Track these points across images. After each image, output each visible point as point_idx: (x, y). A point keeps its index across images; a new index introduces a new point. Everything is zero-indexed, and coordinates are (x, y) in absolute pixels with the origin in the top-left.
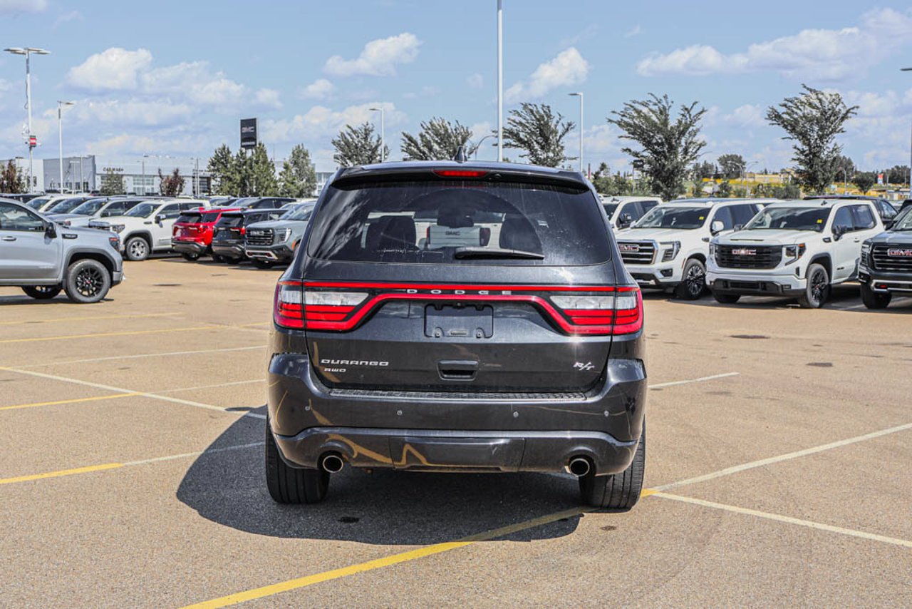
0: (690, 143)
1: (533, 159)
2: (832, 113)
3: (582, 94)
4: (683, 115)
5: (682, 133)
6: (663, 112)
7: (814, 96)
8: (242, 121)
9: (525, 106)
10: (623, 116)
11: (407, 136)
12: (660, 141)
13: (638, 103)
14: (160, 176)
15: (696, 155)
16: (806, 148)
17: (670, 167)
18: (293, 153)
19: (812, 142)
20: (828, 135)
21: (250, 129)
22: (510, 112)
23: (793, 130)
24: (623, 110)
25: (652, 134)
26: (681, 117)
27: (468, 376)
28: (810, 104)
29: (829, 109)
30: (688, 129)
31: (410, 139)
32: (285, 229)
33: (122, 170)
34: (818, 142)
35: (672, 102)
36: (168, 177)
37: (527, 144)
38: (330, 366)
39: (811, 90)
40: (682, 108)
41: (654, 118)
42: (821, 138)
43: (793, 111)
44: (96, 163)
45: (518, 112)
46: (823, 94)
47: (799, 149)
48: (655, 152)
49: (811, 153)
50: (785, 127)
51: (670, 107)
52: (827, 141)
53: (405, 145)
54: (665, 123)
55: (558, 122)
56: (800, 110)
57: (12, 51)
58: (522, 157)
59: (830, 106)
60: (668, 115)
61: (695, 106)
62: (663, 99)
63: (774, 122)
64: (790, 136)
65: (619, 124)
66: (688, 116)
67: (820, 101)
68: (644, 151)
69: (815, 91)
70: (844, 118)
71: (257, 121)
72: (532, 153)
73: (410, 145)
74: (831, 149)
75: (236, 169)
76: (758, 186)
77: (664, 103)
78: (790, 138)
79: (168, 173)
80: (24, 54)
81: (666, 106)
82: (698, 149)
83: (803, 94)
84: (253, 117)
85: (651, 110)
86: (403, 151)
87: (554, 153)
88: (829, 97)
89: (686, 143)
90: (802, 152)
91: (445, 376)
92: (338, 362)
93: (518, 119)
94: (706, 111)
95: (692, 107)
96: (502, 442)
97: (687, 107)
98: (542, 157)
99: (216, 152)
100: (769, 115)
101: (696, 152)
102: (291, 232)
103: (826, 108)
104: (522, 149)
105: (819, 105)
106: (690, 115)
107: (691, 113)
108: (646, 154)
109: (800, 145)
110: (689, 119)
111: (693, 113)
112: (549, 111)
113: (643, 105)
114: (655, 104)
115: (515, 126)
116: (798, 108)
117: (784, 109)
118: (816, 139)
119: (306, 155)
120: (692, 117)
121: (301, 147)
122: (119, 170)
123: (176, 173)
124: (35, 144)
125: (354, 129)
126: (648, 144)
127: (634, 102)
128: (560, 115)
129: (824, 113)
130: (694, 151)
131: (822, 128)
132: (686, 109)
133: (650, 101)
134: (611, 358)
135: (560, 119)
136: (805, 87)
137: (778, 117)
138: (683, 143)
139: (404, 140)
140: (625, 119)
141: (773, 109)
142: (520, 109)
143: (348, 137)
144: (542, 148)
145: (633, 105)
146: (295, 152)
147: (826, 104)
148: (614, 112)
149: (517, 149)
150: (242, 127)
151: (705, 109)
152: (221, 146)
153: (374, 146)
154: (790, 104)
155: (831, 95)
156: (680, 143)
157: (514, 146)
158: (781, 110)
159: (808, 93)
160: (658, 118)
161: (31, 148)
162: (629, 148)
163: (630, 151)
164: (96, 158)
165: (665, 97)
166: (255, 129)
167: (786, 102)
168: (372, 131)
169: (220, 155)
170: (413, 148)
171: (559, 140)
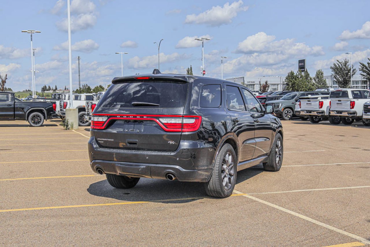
8: (299, 61)
11: (361, 64)
14: (260, 84)
18: (317, 72)
21: (302, 64)
31: (363, 65)
32: (279, 103)
33: (254, 82)
36: (263, 84)
44: (245, 80)
53: (361, 68)
57: (197, 39)
71: (305, 60)
73: (363, 68)
75: (290, 80)
79: (263, 83)
80: (202, 40)
84: (304, 59)
86: (360, 70)
91: (129, 144)
92: (101, 139)
96: (142, 167)
99: (288, 74)
102: (282, 105)
119: (322, 74)
121: (320, 71)
122: (253, 82)
123: (266, 83)
124: (205, 73)
125: (340, 62)
134: (182, 140)
139: (360, 66)
143: (338, 66)
146: (318, 72)
150: (299, 63)
152: (290, 71)
153: (349, 69)
161: (203, 75)
164: (245, 78)
166: (304, 64)
168: (348, 62)
169: (290, 75)
170: (365, 69)
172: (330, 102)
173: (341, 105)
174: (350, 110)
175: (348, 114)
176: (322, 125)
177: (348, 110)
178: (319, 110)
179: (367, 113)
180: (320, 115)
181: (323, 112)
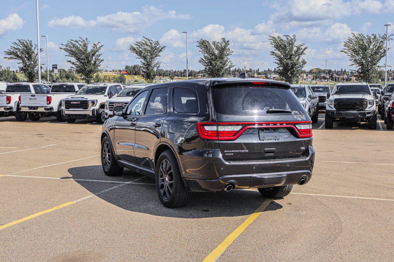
0: (97, 59)
1: (24, 64)
2: (155, 48)
3: (47, 36)
4: (94, 47)
5: (93, 55)
6: (85, 45)
7: (148, 41)
9: (20, 41)
10: (67, 46)
12: (83, 58)
13: (73, 41)
15: (99, 64)
16: (146, 62)
17: (89, 69)
19: (148, 60)
20: (154, 57)
22: (13, 43)
23: (140, 55)
24: (66, 44)
25: (80, 55)
26: (93, 48)
27: (272, 154)
28: (147, 45)
29: (154, 47)
30: (95, 53)
34: (150, 60)
35: (89, 42)
37: (21, 58)
38: (228, 153)
39: (147, 39)
40: (93, 44)
41: (81, 48)
42: (151, 58)
43: (140, 47)
45: (16, 43)
46: (152, 41)
47: (142, 62)
48: (81, 62)
49: (147, 64)
50: (137, 53)
51: (88, 43)
52: (154, 60)
54: (86, 50)
55: (35, 48)
56: (143, 47)
58: (19, 63)
59: (155, 45)
60: (87, 47)
61: (99, 44)
62: (85, 40)
63: (133, 51)
64: (139, 57)
65: (65, 50)
66: (96, 48)
67: (151, 43)
68: (76, 62)
69: (148, 39)
70: (161, 51)
72: (23, 62)
74: (156, 63)
76: (105, 76)
77: (86, 42)
78: (139, 58)
81: (86, 43)
82: (101, 62)
83: (143, 40)
85: (79, 45)
87: (34, 62)
88: (154, 42)
89: (95, 59)
90: (144, 64)
91: (266, 154)
92: (231, 151)
93: (16, 46)
94: (103, 46)
95: (98, 44)
97: (95, 44)
98: (28, 64)
100: (130, 49)
101: (99, 63)
103: (153, 46)
104: (19, 60)
105: (150, 45)
106: (96, 47)
107: (97, 46)
108: (77, 63)
109: (143, 61)
110: (96, 49)
111: (98, 46)
112: (31, 43)
113: (76, 42)
114: (82, 42)
115: (15, 50)
116: (142, 46)
117: (137, 46)
118: (149, 59)
120: (97, 48)
126: (78, 59)
127: (72, 40)
128: (36, 45)
129: (152, 48)
130: (98, 63)
131: (152, 55)
132: (95, 45)
133: (80, 41)
134: (309, 145)
135: (36, 47)
136: (144, 37)
137: (134, 49)
138: (94, 59)
140: (67, 48)
141: (131, 46)
142: (17, 42)
144: (28, 60)
145: (72, 42)
147: (153, 45)
148: (62, 44)
149: (16, 60)
151: (103, 45)
154: (139, 44)
155: (155, 41)
156: (93, 59)
157: (14, 58)
158: (135, 46)
159: (146, 40)
160: (83, 48)
162: (70, 60)
163: (71, 62)
165: (86, 39)
167: (137, 43)
171: (36, 56)
172: (20, 97)
173: (35, 100)
174: (46, 106)
175: (45, 110)
176: (8, 122)
177: (44, 106)
178: (6, 106)
179: (69, 109)
180: (8, 111)
181: (11, 108)
